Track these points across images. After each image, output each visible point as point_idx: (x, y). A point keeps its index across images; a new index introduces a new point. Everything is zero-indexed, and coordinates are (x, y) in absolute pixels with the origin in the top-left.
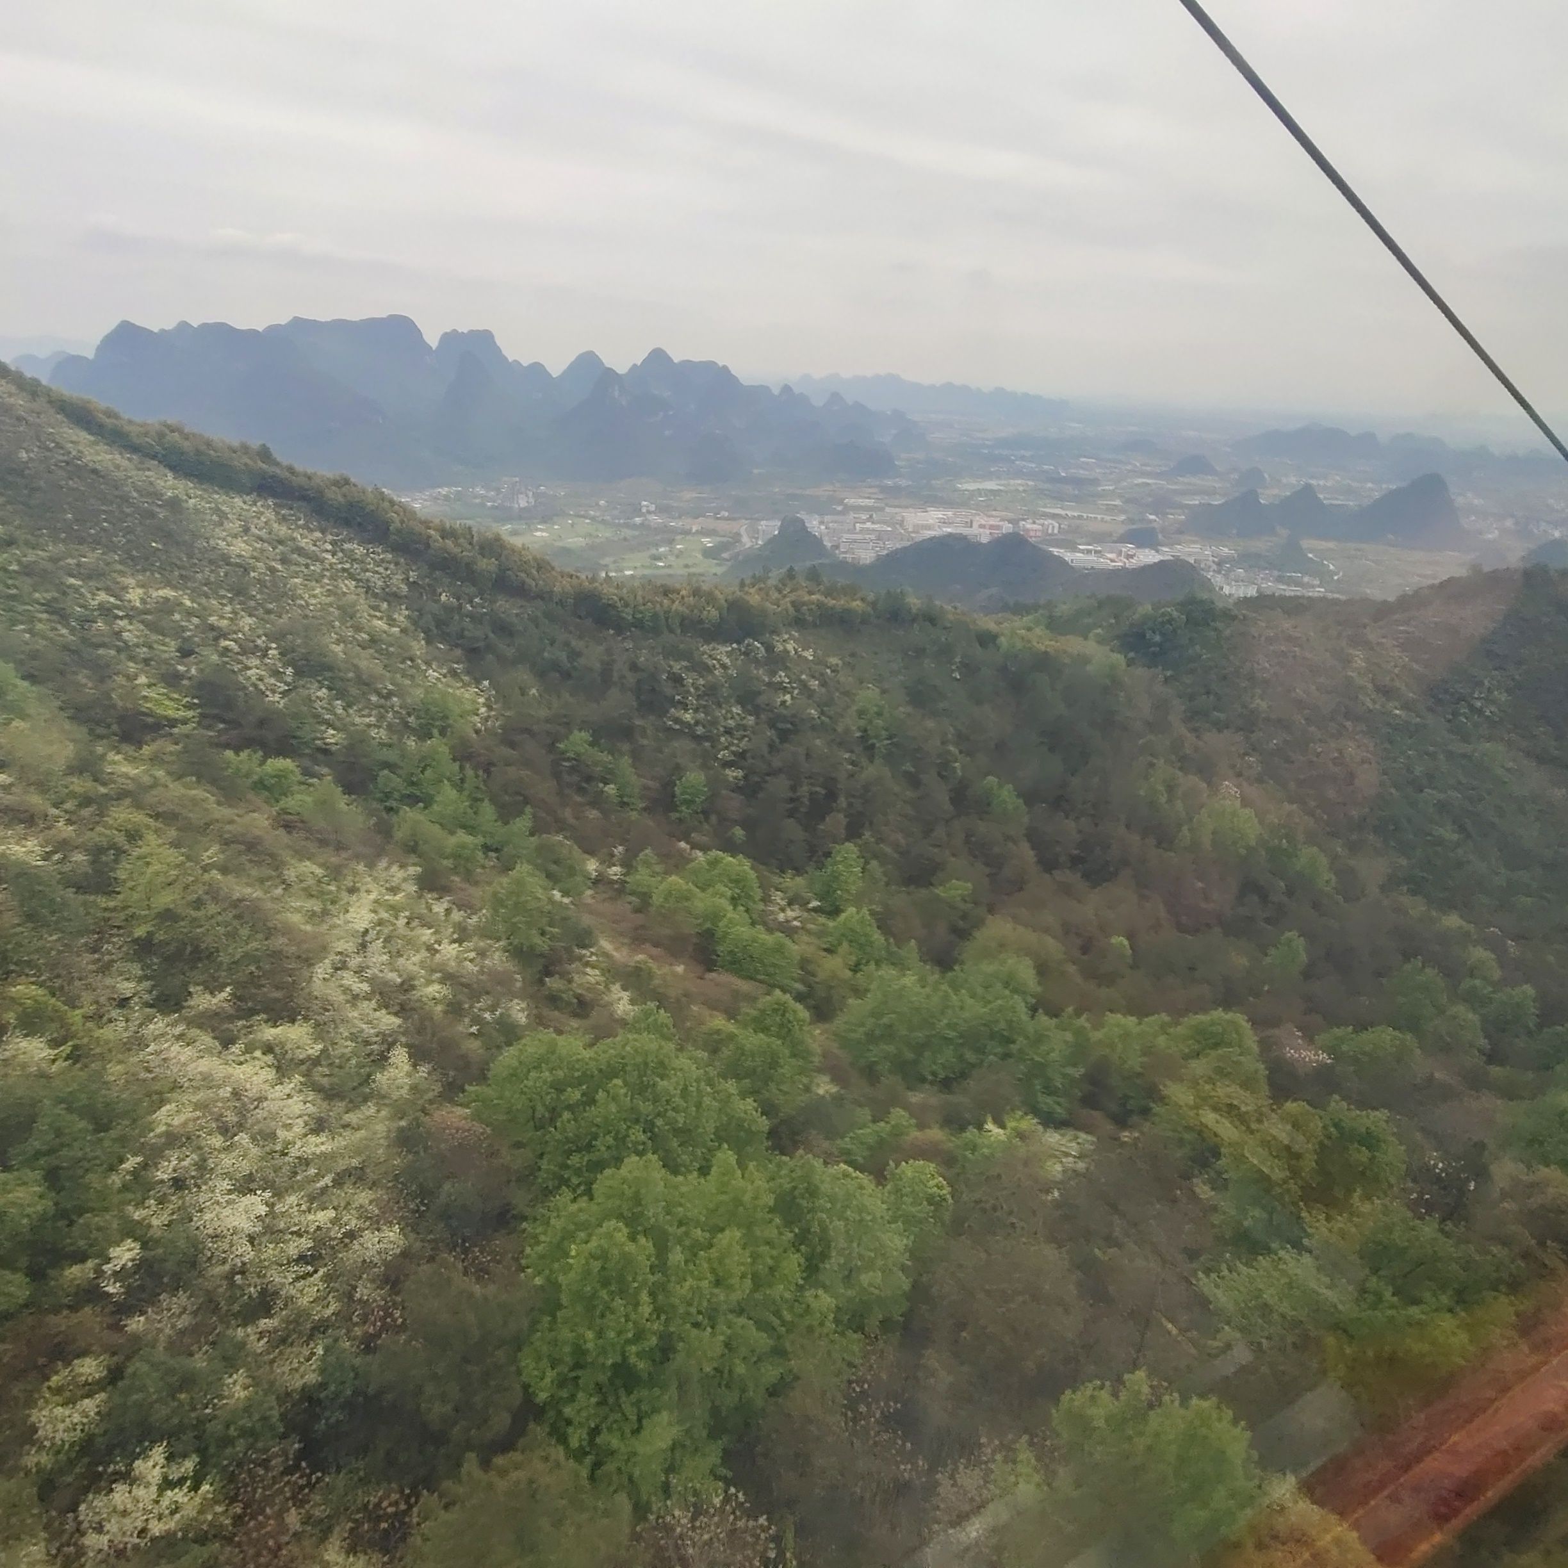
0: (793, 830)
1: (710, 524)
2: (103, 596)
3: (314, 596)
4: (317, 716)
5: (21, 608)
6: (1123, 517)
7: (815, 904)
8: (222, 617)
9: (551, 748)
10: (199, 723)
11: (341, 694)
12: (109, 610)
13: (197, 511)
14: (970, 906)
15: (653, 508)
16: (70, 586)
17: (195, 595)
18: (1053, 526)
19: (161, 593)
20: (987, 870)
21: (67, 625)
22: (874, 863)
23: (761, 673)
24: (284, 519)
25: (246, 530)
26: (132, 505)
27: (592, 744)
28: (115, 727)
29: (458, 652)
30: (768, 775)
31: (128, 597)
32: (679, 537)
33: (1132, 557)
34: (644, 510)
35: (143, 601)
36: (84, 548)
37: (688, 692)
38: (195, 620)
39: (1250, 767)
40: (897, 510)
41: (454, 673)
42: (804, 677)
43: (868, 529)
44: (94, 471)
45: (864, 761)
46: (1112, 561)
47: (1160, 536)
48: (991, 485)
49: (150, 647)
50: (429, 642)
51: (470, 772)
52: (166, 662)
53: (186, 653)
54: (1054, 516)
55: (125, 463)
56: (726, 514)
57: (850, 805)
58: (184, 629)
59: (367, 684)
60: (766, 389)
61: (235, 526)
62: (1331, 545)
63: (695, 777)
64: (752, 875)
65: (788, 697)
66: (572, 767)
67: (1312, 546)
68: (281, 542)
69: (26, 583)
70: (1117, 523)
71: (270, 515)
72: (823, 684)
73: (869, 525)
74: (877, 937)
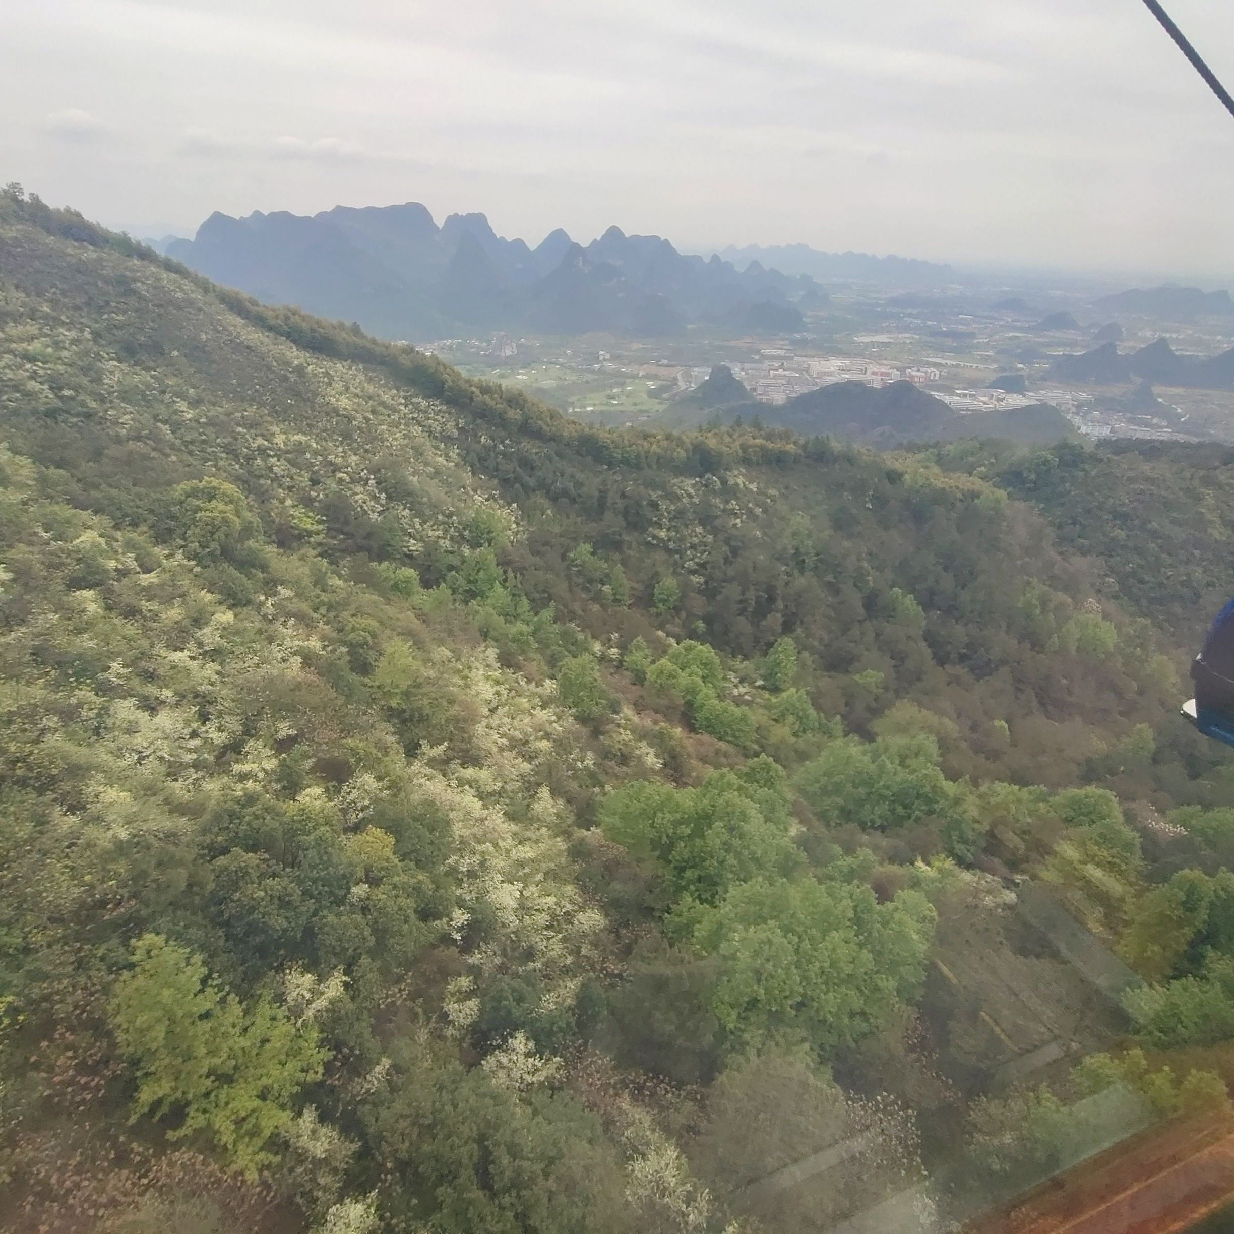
0: (743, 625)
1: (654, 370)
2: (260, 441)
3: (396, 439)
4: (404, 531)
5: (209, 450)
6: (995, 366)
7: (760, 682)
8: (337, 456)
9: (564, 557)
10: (326, 534)
11: (419, 514)
12: (265, 450)
13: (315, 375)
14: (881, 691)
15: (608, 356)
16: (239, 433)
17: (319, 439)
18: (934, 373)
19: (296, 437)
20: (893, 662)
21: (238, 462)
22: (805, 654)
23: (717, 501)
24: (370, 380)
25: (347, 389)
26: (273, 372)
27: (593, 554)
28: (274, 537)
29: (496, 481)
30: (724, 581)
31: (276, 441)
32: (628, 381)
33: (1002, 400)
34: (601, 358)
35: (285, 444)
36: (246, 405)
37: (663, 515)
38: (320, 458)
39: (1110, 586)
40: (804, 359)
41: (491, 498)
42: (750, 505)
43: (780, 375)
44: (248, 347)
45: (796, 573)
46: (985, 403)
47: (1027, 383)
48: (883, 338)
49: (292, 478)
50: (473, 473)
51: (511, 575)
52: (303, 489)
53: (315, 482)
54: (935, 365)
55: (266, 340)
56: (666, 362)
57: (786, 607)
58: (312, 464)
59: (436, 507)
60: (698, 258)
61: (338, 386)
62: (1180, 390)
63: (669, 582)
64: (717, 660)
65: (738, 521)
66: (579, 571)
67: (1162, 392)
68: (370, 398)
69: (210, 431)
70: (989, 371)
71: (361, 377)
72: (765, 511)
73: (780, 371)
74: (812, 712)
